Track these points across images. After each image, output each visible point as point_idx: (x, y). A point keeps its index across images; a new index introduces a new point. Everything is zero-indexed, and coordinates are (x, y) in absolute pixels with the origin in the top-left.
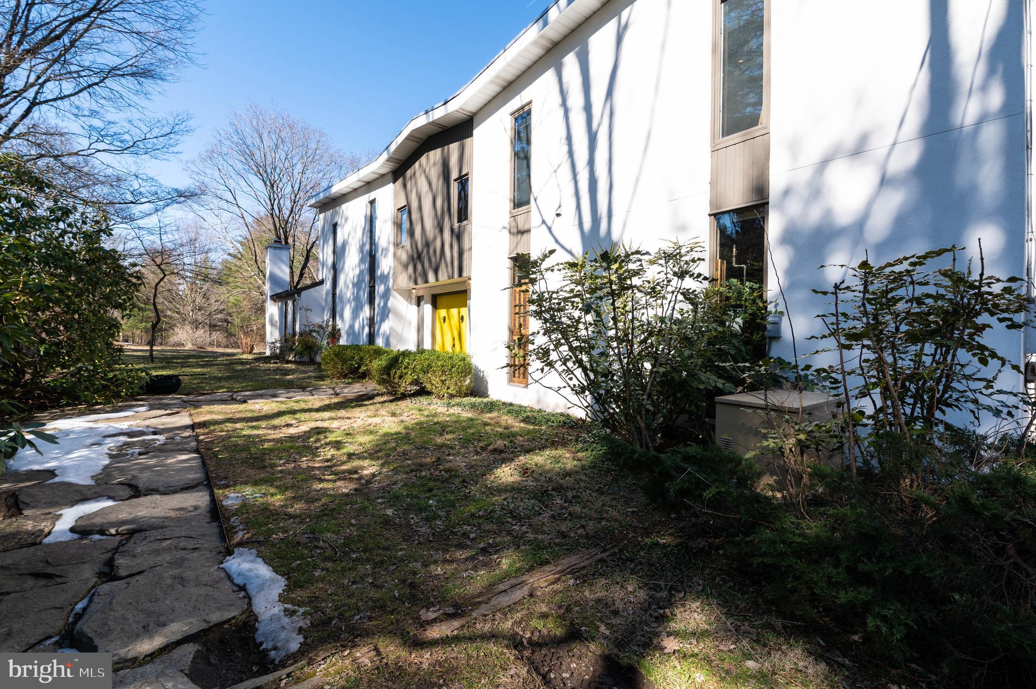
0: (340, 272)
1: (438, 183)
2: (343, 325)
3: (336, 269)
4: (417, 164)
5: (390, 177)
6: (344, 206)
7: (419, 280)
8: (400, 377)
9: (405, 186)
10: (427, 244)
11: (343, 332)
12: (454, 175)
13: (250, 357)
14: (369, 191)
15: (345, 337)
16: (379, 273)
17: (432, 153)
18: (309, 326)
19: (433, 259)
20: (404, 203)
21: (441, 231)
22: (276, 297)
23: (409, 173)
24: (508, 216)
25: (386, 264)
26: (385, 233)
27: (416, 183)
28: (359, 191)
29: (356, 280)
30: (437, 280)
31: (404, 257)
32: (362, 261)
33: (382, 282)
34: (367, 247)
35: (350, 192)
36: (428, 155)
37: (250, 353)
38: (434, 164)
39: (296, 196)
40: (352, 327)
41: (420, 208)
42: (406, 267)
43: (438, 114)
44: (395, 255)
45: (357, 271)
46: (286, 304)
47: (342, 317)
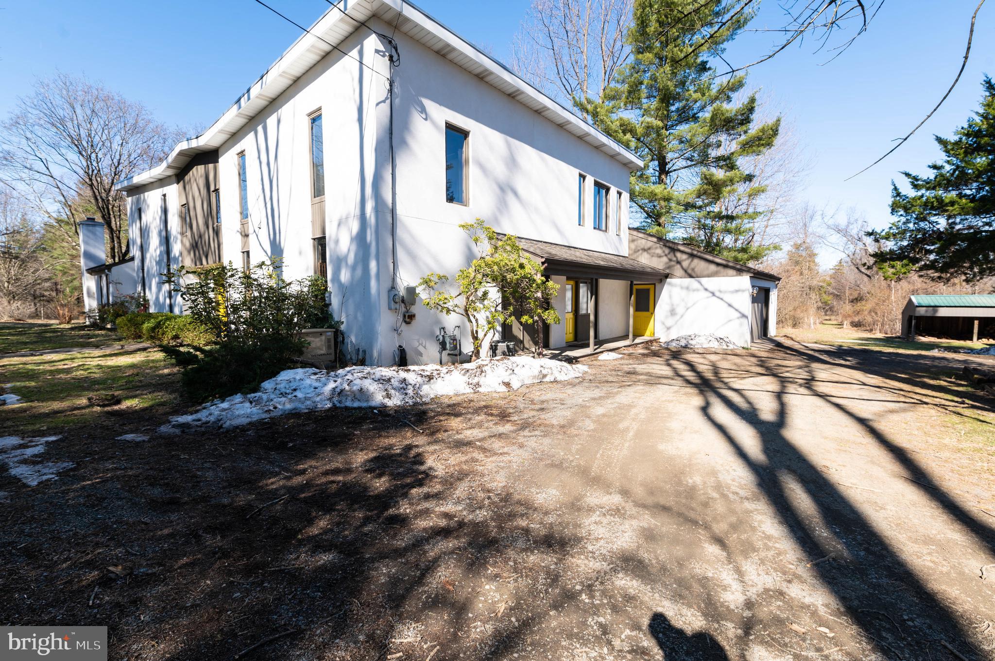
0: (146, 253)
1: (204, 191)
2: (150, 296)
3: (143, 249)
4: (191, 172)
5: (174, 178)
6: (146, 194)
7: (198, 263)
8: (163, 334)
9: (185, 188)
10: (200, 236)
11: (151, 303)
12: (212, 188)
13: (68, 326)
14: (162, 186)
15: (153, 307)
16: (172, 255)
17: (199, 167)
18: (120, 298)
19: (205, 249)
20: (185, 202)
21: (208, 228)
22: (91, 271)
23: (187, 178)
24: (239, 223)
25: (177, 248)
26: (174, 224)
27: (191, 188)
28: (155, 184)
29: (158, 259)
30: (208, 264)
31: (188, 244)
32: (161, 244)
33: (175, 263)
34: (164, 233)
35: (148, 184)
36: (197, 169)
37: (68, 323)
38: (201, 176)
39: (116, 168)
40: (157, 298)
41: (195, 208)
42: (189, 252)
43: (194, 144)
44: (182, 242)
45: (158, 252)
46: (101, 277)
47: (150, 289)
